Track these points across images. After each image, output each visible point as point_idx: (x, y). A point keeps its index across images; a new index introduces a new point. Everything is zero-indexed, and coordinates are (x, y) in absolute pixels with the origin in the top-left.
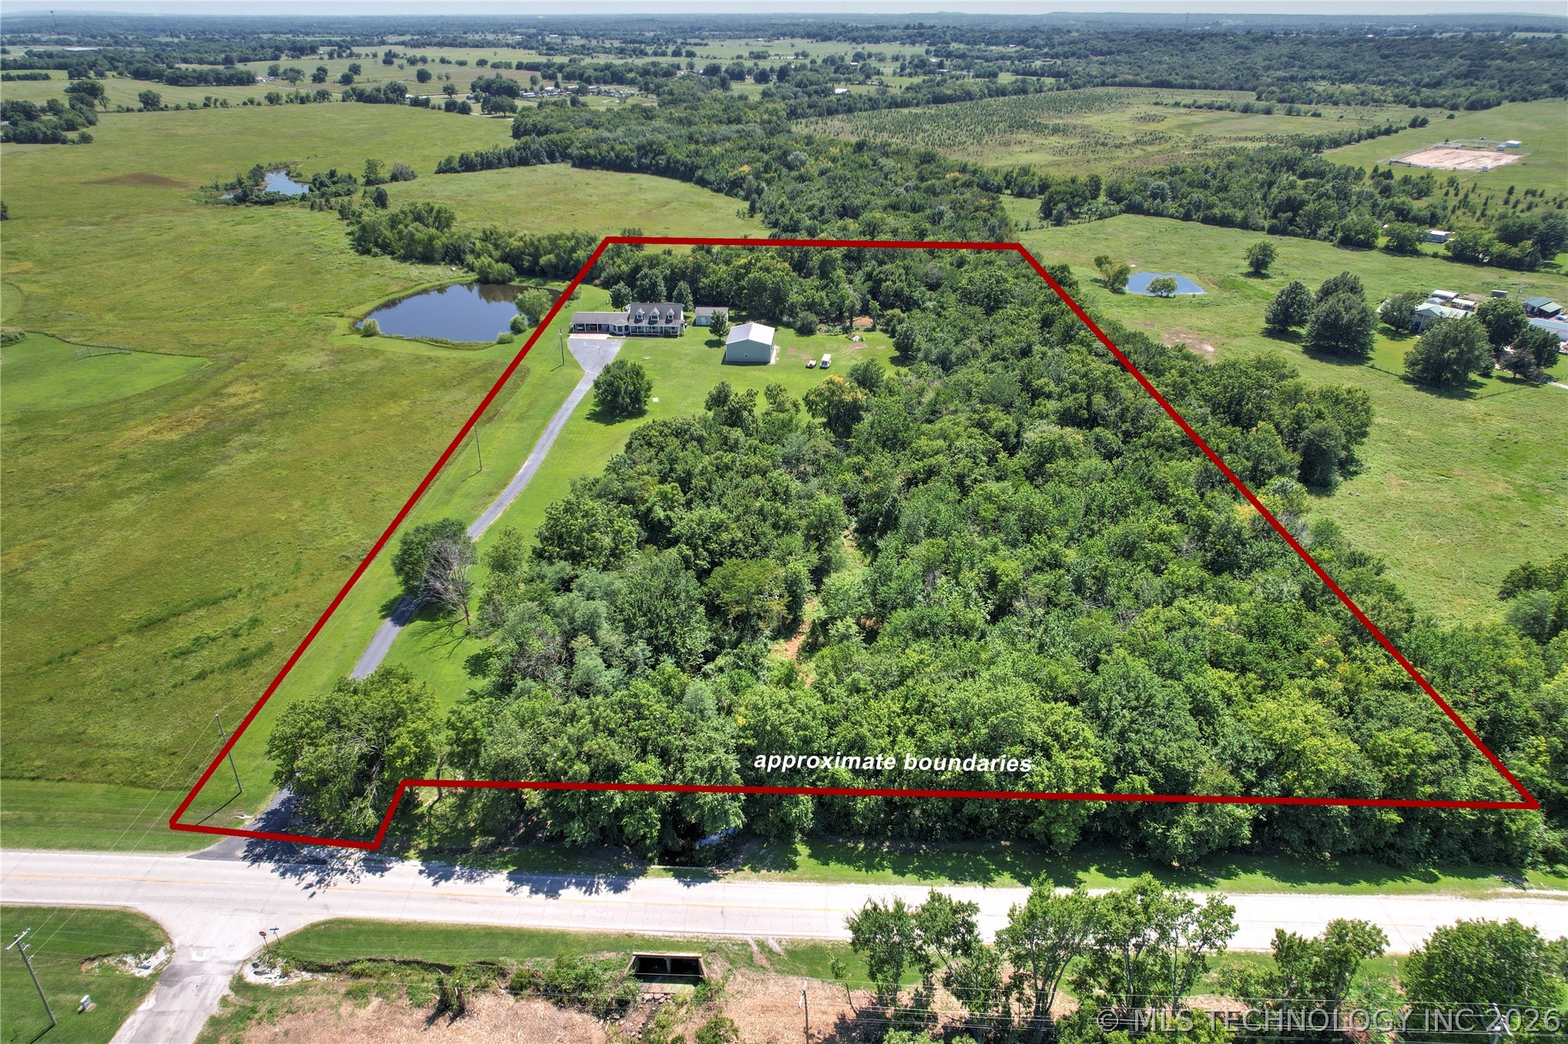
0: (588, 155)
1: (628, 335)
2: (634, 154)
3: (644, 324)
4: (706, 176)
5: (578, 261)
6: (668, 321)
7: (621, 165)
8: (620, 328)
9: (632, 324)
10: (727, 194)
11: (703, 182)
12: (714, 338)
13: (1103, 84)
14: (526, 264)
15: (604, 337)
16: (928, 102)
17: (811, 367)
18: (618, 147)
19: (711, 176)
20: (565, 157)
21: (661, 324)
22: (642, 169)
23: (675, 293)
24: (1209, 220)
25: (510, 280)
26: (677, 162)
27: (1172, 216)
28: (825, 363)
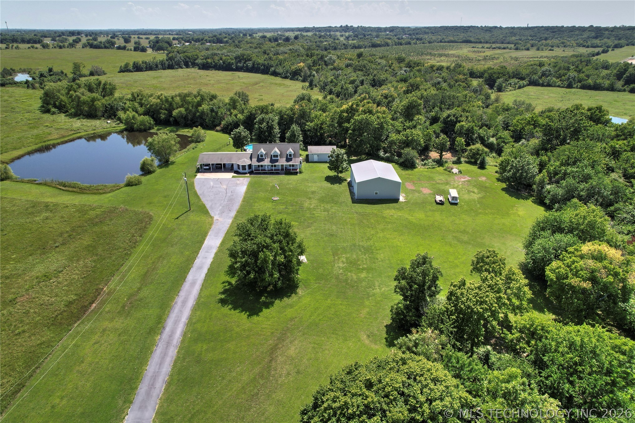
0: (207, 63)
1: (251, 173)
2: (233, 61)
3: (267, 162)
4: (277, 70)
5: (203, 113)
6: (288, 160)
7: (227, 67)
8: (244, 167)
9: (255, 163)
10: (291, 79)
11: (275, 74)
12: (332, 173)
13: (441, 42)
14: (163, 116)
15: (229, 176)
16: (369, 47)
17: (441, 203)
18: (224, 58)
19: (280, 70)
20: (194, 65)
21: (282, 162)
22: (238, 69)
23: (288, 135)
24: (584, 87)
25: (150, 129)
26: (258, 64)
27: (559, 86)
28: (454, 198)
